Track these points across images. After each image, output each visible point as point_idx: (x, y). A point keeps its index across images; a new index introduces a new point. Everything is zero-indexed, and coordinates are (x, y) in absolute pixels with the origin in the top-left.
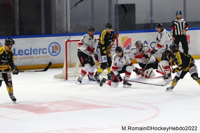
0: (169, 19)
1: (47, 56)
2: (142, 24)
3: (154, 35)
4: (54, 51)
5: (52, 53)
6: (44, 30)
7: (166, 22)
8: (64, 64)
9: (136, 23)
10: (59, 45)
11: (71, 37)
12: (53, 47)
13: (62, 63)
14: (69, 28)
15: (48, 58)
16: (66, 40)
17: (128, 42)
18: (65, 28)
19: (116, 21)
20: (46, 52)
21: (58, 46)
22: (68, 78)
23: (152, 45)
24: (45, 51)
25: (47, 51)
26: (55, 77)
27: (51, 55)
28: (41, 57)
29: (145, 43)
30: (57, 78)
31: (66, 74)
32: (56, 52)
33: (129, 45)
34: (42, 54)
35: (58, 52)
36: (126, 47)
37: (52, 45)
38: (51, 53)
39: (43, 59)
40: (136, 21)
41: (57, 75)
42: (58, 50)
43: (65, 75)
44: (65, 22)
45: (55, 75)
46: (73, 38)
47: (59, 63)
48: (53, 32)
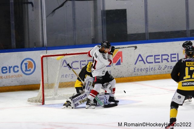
0: (168, 27)
1: (19, 76)
2: (136, 34)
3: (150, 47)
4: (28, 69)
5: (26, 71)
6: (15, 44)
7: (164, 31)
8: (40, 84)
9: (128, 33)
10: (34, 62)
11: (48, 51)
12: (26, 64)
13: (38, 83)
14: (46, 40)
15: (21, 78)
16: (42, 56)
17: (119, 56)
18: (41, 40)
19: (103, 30)
20: (18, 71)
21: (32, 62)
22: (45, 102)
23: (148, 59)
24: (16, 69)
25: (19, 69)
26: (29, 101)
27: (24, 73)
28: (12, 76)
29: (140, 57)
30: (32, 102)
31: (42, 96)
32: (30, 70)
33: (120, 60)
34: (12, 73)
35: (32, 70)
36: (116, 62)
37: (25, 62)
38: (24, 71)
39: (14, 78)
40: (128, 30)
41: (32, 98)
42: (32, 68)
43: (42, 98)
44: (41, 32)
45: (29, 99)
46: (50, 52)
47: (34, 83)
48: (27, 46)
